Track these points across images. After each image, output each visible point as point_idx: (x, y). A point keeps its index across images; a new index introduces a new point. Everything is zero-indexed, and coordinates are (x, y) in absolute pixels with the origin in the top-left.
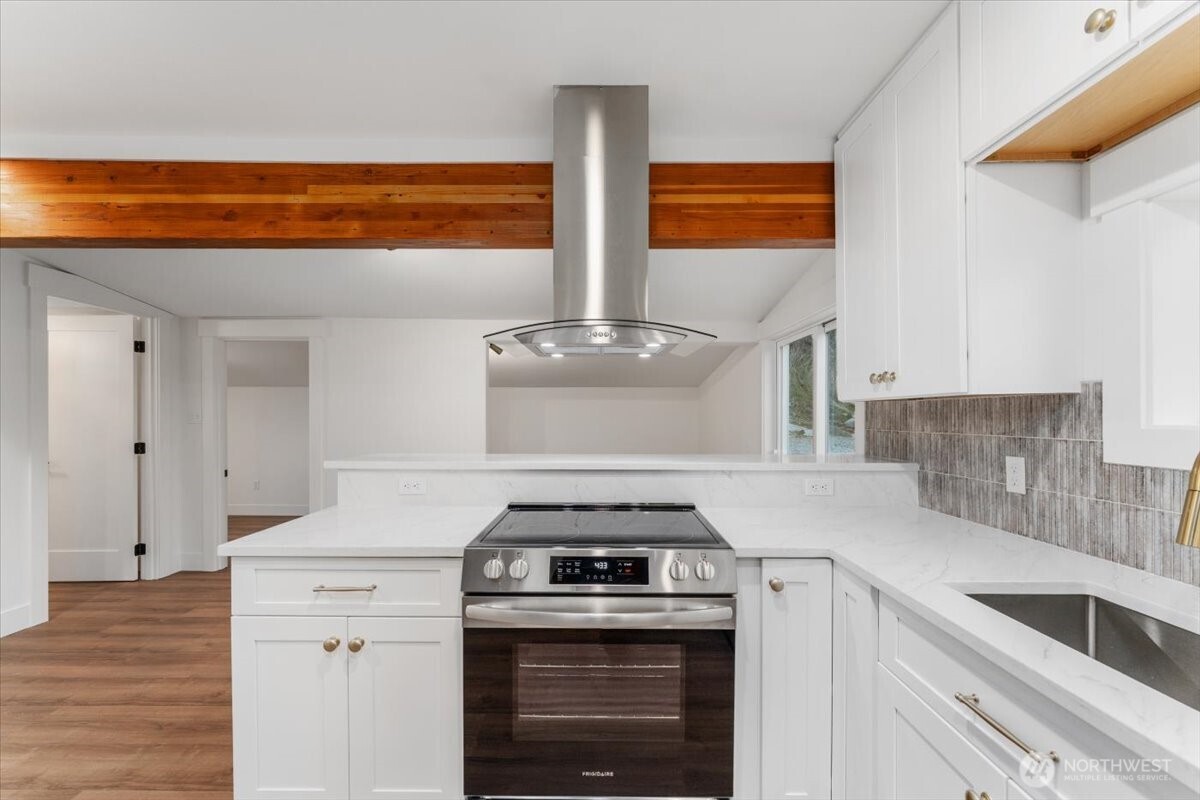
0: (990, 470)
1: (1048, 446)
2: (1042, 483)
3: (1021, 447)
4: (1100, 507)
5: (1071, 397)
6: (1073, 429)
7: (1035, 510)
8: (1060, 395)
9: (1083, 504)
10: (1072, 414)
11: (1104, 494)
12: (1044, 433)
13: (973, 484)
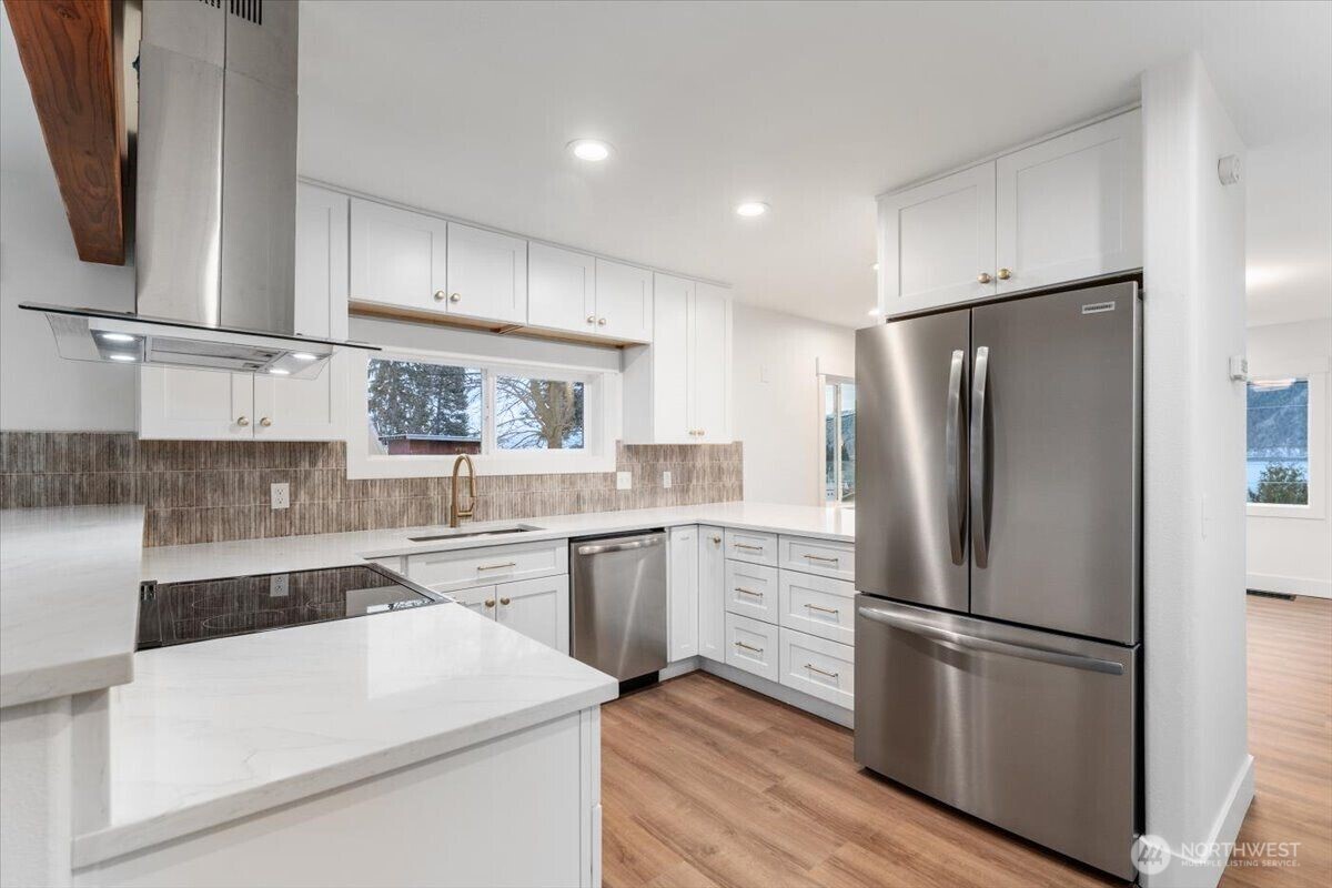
0: (252, 496)
1: (308, 475)
2: (303, 497)
3: (284, 477)
4: (343, 505)
5: (324, 444)
6: (326, 463)
7: (298, 516)
8: (317, 443)
9: (332, 505)
10: (325, 454)
11: (346, 497)
12: (305, 465)
13: (232, 511)
